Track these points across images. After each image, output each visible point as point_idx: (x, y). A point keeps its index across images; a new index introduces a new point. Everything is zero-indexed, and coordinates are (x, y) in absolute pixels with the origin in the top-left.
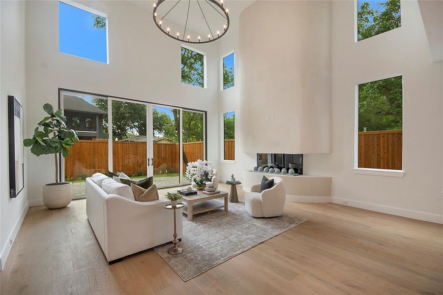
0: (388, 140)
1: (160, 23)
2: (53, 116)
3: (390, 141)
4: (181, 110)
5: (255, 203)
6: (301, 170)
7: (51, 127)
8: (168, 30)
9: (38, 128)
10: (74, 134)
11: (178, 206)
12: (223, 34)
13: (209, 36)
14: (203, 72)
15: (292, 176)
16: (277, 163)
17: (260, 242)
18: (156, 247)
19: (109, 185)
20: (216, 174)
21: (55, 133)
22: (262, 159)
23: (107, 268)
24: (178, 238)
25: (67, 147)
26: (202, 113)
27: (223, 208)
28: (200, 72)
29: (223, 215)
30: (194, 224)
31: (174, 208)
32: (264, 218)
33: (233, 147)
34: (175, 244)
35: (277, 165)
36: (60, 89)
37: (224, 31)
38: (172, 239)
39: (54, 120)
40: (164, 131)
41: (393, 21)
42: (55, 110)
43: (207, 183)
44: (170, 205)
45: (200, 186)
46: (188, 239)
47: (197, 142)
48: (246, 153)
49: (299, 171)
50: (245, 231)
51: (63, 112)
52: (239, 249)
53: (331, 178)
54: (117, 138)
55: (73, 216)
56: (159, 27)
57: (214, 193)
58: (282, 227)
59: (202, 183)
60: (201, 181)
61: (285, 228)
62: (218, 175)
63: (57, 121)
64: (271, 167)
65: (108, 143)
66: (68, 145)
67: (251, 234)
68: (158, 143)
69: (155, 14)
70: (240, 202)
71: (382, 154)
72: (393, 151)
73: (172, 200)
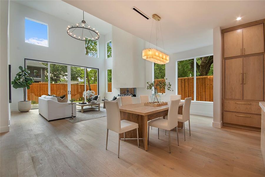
4: (85, 68)
6: (136, 95)
7: (22, 76)
8: (75, 36)
9: (16, 77)
10: (32, 79)
13: (93, 39)
21: (23, 79)
23: (48, 123)
24: (74, 115)
25: (29, 85)
26: (96, 70)
27: (98, 109)
31: (72, 104)
36: (25, 59)
39: (23, 73)
42: (24, 69)
45: (89, 101)
48: (116, 88)
54: (53, 82)
56: (70, 35)
57: (94, 103)
65: (48, 84)
69: (68, 32)
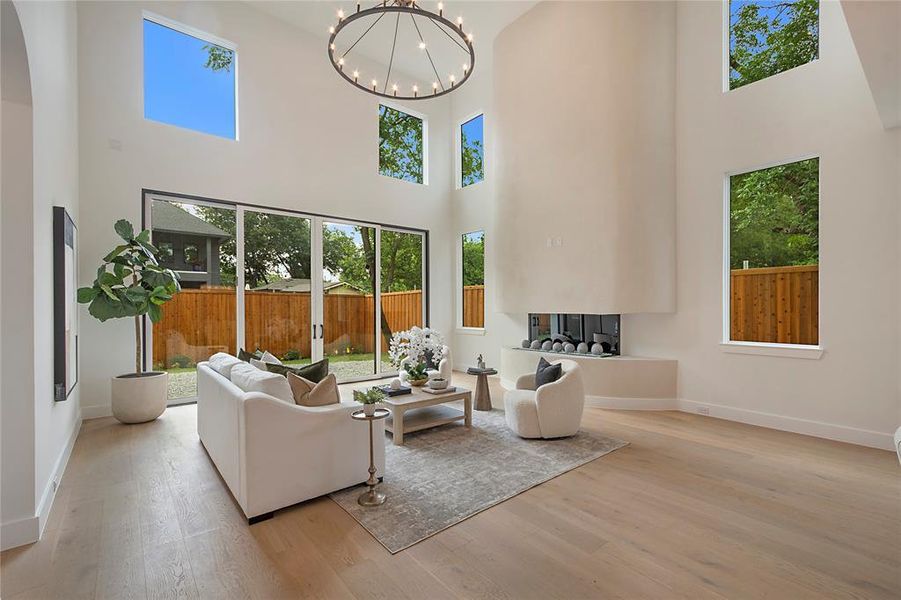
0: (792, 285)
1: (341, 62)
2: (133, 243)
3: (797, 287)
4: (378, 229)
5: (524, 411)
6: (617, 346)
7: (128, 265)
8: (356, 74)
9: (104, 267)
10: (172, 278)
11: (377, 414)
12: (462, 83)
13: (435, 85)
14: (420, 151)
15: (599, 358)
16: (568, 333)
17: (535, 483)
18: (335, 493)
19: (246, 375)
20: (447, 356)
21: (135, 277)
22: (538, 325)
23: (246, 530)
24: (377, 475)
25: (159, 303)
26: (420, 234)
27: (462, 421)
28: (413, 150)
29: (463, 435)
30: (406, 451)
31: (370, 417)
32: (542, 439)
33: (481, 300)
34: (372, 486)
35: (570, 337)
36: (144, 191)
37: (463, 76)
38: (366, 477)
39: (136, 251)
40: (341, 270)
41: (807, 42)
42: (137, 232)
43: (431, 372)
44: (362, 412)
45: (417, 378)
46: (396, 478)
47: (409, 292)
48: (508, 314)
49: (613, 349)
50: (505, 464)
51: (150, 235)
52: (494, 496)
53: (677, 361)
55: (171, 437)
56: (339, 69)
57: (444, 392)
58: (577, 457)
59: (420, 373)
60: (419, 369)
61: (583, 458)
62: (451, 356)
63: (141, 252)
64: (556, 341)
65: (235, 295)
66: (161, 299)
67: (517, 469)
68: (330, 293)
69: (333, 47)
70: (495, 410)
71: (780, 315)
72: (804, 307)
73: (367, 403)
